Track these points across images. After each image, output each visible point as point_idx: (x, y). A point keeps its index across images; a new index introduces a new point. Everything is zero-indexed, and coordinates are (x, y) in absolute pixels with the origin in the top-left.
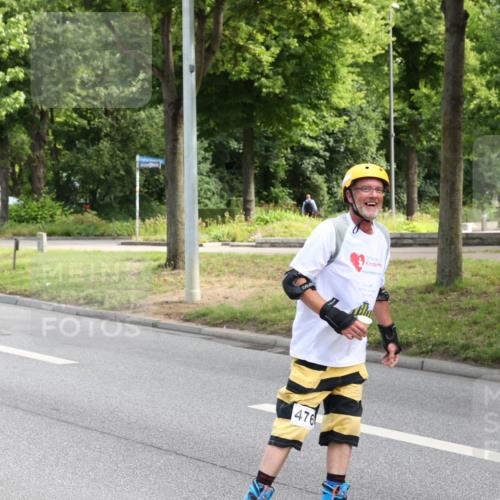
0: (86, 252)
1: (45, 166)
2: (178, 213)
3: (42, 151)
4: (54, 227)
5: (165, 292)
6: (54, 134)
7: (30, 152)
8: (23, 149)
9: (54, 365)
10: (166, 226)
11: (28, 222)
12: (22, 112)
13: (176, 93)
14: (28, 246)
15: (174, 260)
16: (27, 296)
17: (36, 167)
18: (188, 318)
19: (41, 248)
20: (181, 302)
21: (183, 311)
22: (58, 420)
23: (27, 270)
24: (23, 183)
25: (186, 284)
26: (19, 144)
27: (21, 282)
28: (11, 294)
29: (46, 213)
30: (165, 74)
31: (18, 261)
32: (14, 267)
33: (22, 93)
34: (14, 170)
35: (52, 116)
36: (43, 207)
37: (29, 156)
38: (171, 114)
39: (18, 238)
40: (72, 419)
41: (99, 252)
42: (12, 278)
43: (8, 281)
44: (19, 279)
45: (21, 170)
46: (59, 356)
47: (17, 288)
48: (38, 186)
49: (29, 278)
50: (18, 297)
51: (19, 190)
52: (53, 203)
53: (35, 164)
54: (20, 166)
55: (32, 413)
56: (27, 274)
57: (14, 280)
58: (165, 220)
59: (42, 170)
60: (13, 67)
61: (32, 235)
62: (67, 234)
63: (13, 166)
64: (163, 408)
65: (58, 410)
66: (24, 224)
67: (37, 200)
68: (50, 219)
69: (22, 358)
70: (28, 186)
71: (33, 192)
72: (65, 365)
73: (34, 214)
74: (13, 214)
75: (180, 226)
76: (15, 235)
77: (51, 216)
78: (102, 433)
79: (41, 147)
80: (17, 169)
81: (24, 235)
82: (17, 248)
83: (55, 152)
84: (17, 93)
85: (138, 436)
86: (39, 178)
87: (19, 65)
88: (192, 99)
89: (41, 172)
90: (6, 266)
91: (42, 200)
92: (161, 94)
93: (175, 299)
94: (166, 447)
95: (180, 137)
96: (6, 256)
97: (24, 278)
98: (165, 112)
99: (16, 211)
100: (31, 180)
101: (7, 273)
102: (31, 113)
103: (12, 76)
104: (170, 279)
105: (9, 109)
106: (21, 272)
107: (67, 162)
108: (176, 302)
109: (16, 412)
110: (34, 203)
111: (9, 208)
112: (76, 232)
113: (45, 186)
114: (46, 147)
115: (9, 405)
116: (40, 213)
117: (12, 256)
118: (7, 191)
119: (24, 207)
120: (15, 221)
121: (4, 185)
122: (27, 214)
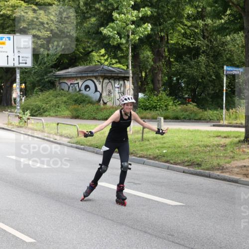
0: (189, 131)
1: (162, 72)
3: (161, 63)
4: (170, 113)
5: (244, 159)
6: (169, 51)
7: (152, 63)
8: (148, 62)
9: (170, 205)
11: (151, 110)
12: (149, 36)
16: (151, 159)
17: (157, 73)
19: (159, 127)
22: (173, 242)
23: (151, 141)
24: (148, 84)
26: (145, 59)
27: (147, 150)
28: (140, 157)
29: (163, 104)
30: (246, 10)
31: (145, 135)
32: (143, 139)
33: (149, 24)
34: (142, 75)
35: (168, 40)
36: (160, 100)
37: (152, 66)
39: (145, 118)
40: (182, 242)
41: (198, 131)
42: (141, 146)
43: (139, 148)
44: (145, 147)
45: (146, 75)
46: (172, 200)
47: (145, 153)
48: (158, 86)
49: (152, 147)
50: (145, 159)
51: (145, 88)
52: (167, 98)
53: (156, 72)
54: (146, 73)
55: (156, 236)
56: (151, 144)
57: (142, 148)
59: (160, 75)
60: (144, 7)
61: (154, 119)
62: (176, 119)
63: (141, 73)
64: (244, 238)
65: (173, 236)
66: (149, 111)
67: (157, 96)
68: (165, 108)
69: (149, 200)
70: (151, 86)
71: (154, 90)
72: (176, 205)
73: (154, 104)
74: (141, 104)
77: (166, 106)
79: (160, 60)
80: (144, 74)
81: (148, 118)
83: (169, 63)
84: (146, 25)
86: (159, 81)
87: (148, 6)
90: (137, 138)
91: (160, 95)
92: (243, 23)
96: (137, 132)
97: (149, 147)
98: (245, 37)
99: (143, 103)
100: (153, 82)
101: (137, 144)
102: (155, 37)
103: (143, 13)
104: (247, 150)
105: (141, 35)
106: (147, 143)
107: (177, 70)
109: (145, 235)
110: (155, 97)
111: (139, 100)
112: (182, 117)
113: (162, 86)
114: (163, 60)
115: (141, 231)
116: (159, 104)
117: (141, 132)
118: (138, 89)
119: (149, 100)
120: (142, 109)
121: (136, 85)
122: (150, 105)
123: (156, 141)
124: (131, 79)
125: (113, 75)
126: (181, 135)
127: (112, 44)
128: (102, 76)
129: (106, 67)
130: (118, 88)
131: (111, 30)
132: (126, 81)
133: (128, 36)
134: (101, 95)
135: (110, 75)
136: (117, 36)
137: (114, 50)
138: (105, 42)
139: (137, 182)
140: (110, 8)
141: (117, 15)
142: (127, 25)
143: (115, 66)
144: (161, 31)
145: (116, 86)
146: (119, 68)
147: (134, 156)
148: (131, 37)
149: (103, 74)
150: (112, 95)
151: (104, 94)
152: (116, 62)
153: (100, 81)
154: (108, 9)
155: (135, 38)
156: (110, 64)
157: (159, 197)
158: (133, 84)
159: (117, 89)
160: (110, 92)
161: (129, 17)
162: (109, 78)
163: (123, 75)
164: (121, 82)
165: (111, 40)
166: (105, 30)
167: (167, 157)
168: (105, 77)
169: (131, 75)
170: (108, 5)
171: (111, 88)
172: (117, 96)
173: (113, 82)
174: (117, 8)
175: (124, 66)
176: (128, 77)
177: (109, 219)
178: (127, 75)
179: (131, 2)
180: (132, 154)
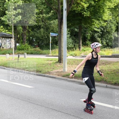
0: (37, 58)
1: (26, 35)
2: (61, 48)
3: (25, 31)
4: (29, 52)
5: (58, 69)
7: (22, 32)
8: (20, 31)
9: (28, 88)
10: (58, 52)
11: (21, 50)
13: (61, 16)
14: (21, 56)
15: (60, 61)
17: (24, 36)
18: (64, 76)
19: (25, 57)
20: (62, 72)
21: (62, 74)
22: (29, 102)
24: (20, 40)
25: (63, 67)
26: (19, 30)
28: (17, 69)
29: (26, 48)
30: (58, 11)
31: (19, 60)
32: (18, 62)
36: (25, 46)
38: (60, 22)
39: (19, 54)
40: (33, 102)
41: (40, 58)
45: (20, 36)
46: (30, 86)
48: (25, 41)
50: (19, 70)
51: (19, 42)
52: (28, 45)
53: (24, 35)
54: (20, 35)
55: (23, 100)
58: (58, 50)
59: (25, 36)
61: (23, 54)
62: (32, 53)
65: (29, 100)
66: (21, 51)
67: (24, 44)
69: (20, 86)
70: (22, 41)
71: (23, 42)
72: (31, 88)
73: (23, 48)
74: (18, 48)
75: (62, 52)
76: (18, 53)
77: (28, 49)
78: (41, 106)
79: (25, 30)
80: (19, 36)
81: (20, 54)
82: (19, 57)
83: (29, 32)
85: (51, 107)
86: (25, 39)
88: (65, 17)
89: (25, 37)
90: (16, 62)
91: (25, 44)
92: (57, 16)
93: (60, 71)
94: (58, 110)
95: (62, 28)
96: (16, 59)
98: (58, 21)
100: (22, 39)
104: (59, 66)
107: (32, 34)
108: (61, 72)
109: (19, 100)
110: (23, 45)
111: (17, 46)
112: (34, 53)
114: (26, 30)
115: (17, 98)
116: (25, 48)
118: (16, 42)
119: (21, 46)
120: (18, 50)
121: (15, 40)
122: (21, 48)
123: (24, 62)
124: (13, 38)
125: (6, 36)
126: (33, 60)
127: (5, 24)
128: (2, 37)
129: (3, 33)
130: (8, 41)
131: (5, 18)
132: (11, 39)
134: (1, 44)
136: (7, 20)
137: (7, 26)
138: (3, 23)
143: (7, 33)
145: (8, 40)
146: (9, 33)
148: (13, 21)
149: (2, 36)
150: (6, 44)
151: (3, 44)
152: (8, 31)
153: (1, 39)
154: (4, 10)
156: (5, 32)
157: (24, 84)
158: (14, 40)
159: (8, 42)
160: (5, 43)
163: (10, 36)
164: (10, 39)
165: (5, 22)
166: (3, 18)
168: (3, 37)
169: (13, 36)
170: (4, 8)
171: (6, 41)
172: (8, 45)
173: (6, 39)
174: (7, 10)
175: (11, 33)
176: (12, 37)
177: (4, 94)
178: (12, 36)
180: (14, 68)
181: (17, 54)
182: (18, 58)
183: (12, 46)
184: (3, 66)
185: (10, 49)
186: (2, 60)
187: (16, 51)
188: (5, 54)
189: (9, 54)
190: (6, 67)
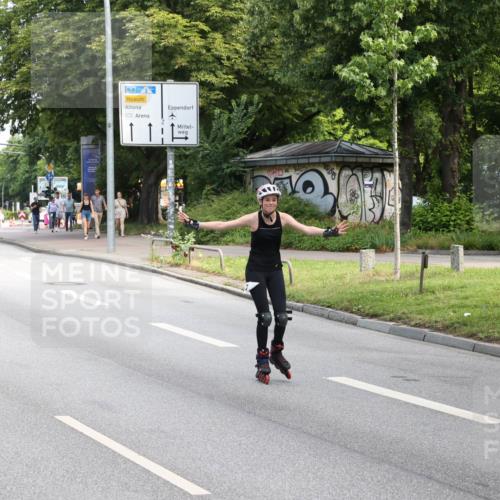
1: (460, 154)
3: (457, 135)
4: (477, 239)
6: (473, 111)
7: (440, 136)
8: (431, 133)
9: (477, 424)
11: (437, 230)
12: (432, 83)
14: (439, 263)
16: (438, 330)
17: (450, 155)
19: (455, 266)
23: (438, 295)
24: (430, 178)
26: (425, 127)
27: (431, 311)
28: (416, 325)
29: (461, 218)
31: (426, 282)
32: (421, 290)
33: (434, 58)
34: (418, 161)
35: (471, 88)
36: (457, 210)
37: (440, 142)
39: (427, 252)
42: (419, 305)
43: (414, 308)
44: (427, 306)
45: (426, 160)
47: (426, 318)
48: (452, 182)
49: (441, 305)
50: (426, 330)
51: (426, 186)
52: (470, 205)
53: (447, 153)
54: (427, 156)
55: (451, 486)
56: (438, 299)
57: (422, 307)
59: (456, 161)
60: (422, 24)
61: (444, 249)
62: (490, 248)
63: (418, 155)
65: (486, 486)
66: (433, 233)
67: (450, 202)
68: (466, 226)
70: (437, 182)
71: (444, 191)
73: (444, 219)
74: (418, 219)
76: (419, 247)
77: (468, 223)
79: (456, 130)
80: (422, 159)
81: (432, 248)
82: (425, 265)
83: (473, 136)
84: (427, 59)
86: (453, 172)
89: (456, 163)
90: (411, 288)
91: (455, 200)
96: (411, 276)
97: (435, 305)
99: (421, 216)
100: (441, 173)
101: (411, 299)
102: (445, 83)
103: (421, 36)
105: (417, 79)
106: (430, 297)
109: (430, 485)
110: (446, 204)
111: (413, 211)
113: (460, 181)
114: (462, 131)
115: (420, 475)
116: (453, 218)
117: (419, 275)
118: (410, 189)
119: (432, 210)
120: (420, 228)
121: (407, 181)
122: (436, 220)
123: (450, 292)
124: (397, 168)
125: (360, 160)
126: (499, 281)
127: (359, 99)
128: (337, 164)
129: (346, 145)
130: (370, 186)
131: (357, 70)
132: (385, 173)
133: (392, 82)
134: (336, 200)
135: (354, 160)
136: (368, 81)
137: (362, 111)
138: (344, 94)
139: (411, 376)
140: (353, 25)
141: (370, 40)
142: (390, 59)
143: (363, 142)
144: (459, 70)
145: (367, 182)
146: (371, 146)
147: (405, 324)
148: (398, 83)
149: (341, 159)
150: (359, 200)
151: (342, 200)
152: (366, 135)
153: (334, 174)
154: (351, 29)
155: (404, 85)
156: (354, 139)
157: (457, 406)
158: (401, 179)
159: (368, 189)
160: (353, 194)
161: (394, 43)
162: (353, 166)
163: (380, 161)
164: (377, 175)
165: (358, 90)
166: (346, 69)
167: (472, 326)
168: (343, 165)
169: (397, 160)
170: (351, 20)
171: (357, 186)
172: (369, 203)
173: (359, 174)
174: (369, 26)
175: (381, 142)
176: (392, 165)
177: (354, 451)
178: (389, 161)
179: (397, 12)
180: (400, 319)
181: (414, 252)
182: (419, 269)
183: (387, 207)
184: (347, 310)
185: (378, 223)
186: (341, 277)
187: (410, 233)
188: (357, 250)
189: (376, 252)
190: (359, 312)
